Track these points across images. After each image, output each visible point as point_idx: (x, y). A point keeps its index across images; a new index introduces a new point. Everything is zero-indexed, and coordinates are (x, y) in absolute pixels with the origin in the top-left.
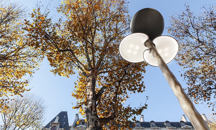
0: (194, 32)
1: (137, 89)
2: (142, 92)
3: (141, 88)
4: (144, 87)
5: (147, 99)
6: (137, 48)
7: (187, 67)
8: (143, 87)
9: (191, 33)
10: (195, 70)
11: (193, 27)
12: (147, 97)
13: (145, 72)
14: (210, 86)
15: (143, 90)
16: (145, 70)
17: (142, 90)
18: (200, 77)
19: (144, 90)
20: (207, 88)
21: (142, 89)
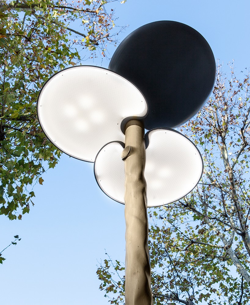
0: (233, 144)
1: (4, 202)
2: (12, 217)
3: (17, 206)
4: (26, 210)
5: (13, 243)
6: (98, 117)
7: (162, 218)
8: (25, 206)
9: (228, 141)
10: (174, 235)
11: (242, 132)
12: (17, 237)
13: (52, 165)
14: (179, 291)
15: (17, 215)
16: (56, 159)
17: (13, 213)
18: (173, 258)
19: (20, 217)
20: (169, 293)
21: (18, 211)
